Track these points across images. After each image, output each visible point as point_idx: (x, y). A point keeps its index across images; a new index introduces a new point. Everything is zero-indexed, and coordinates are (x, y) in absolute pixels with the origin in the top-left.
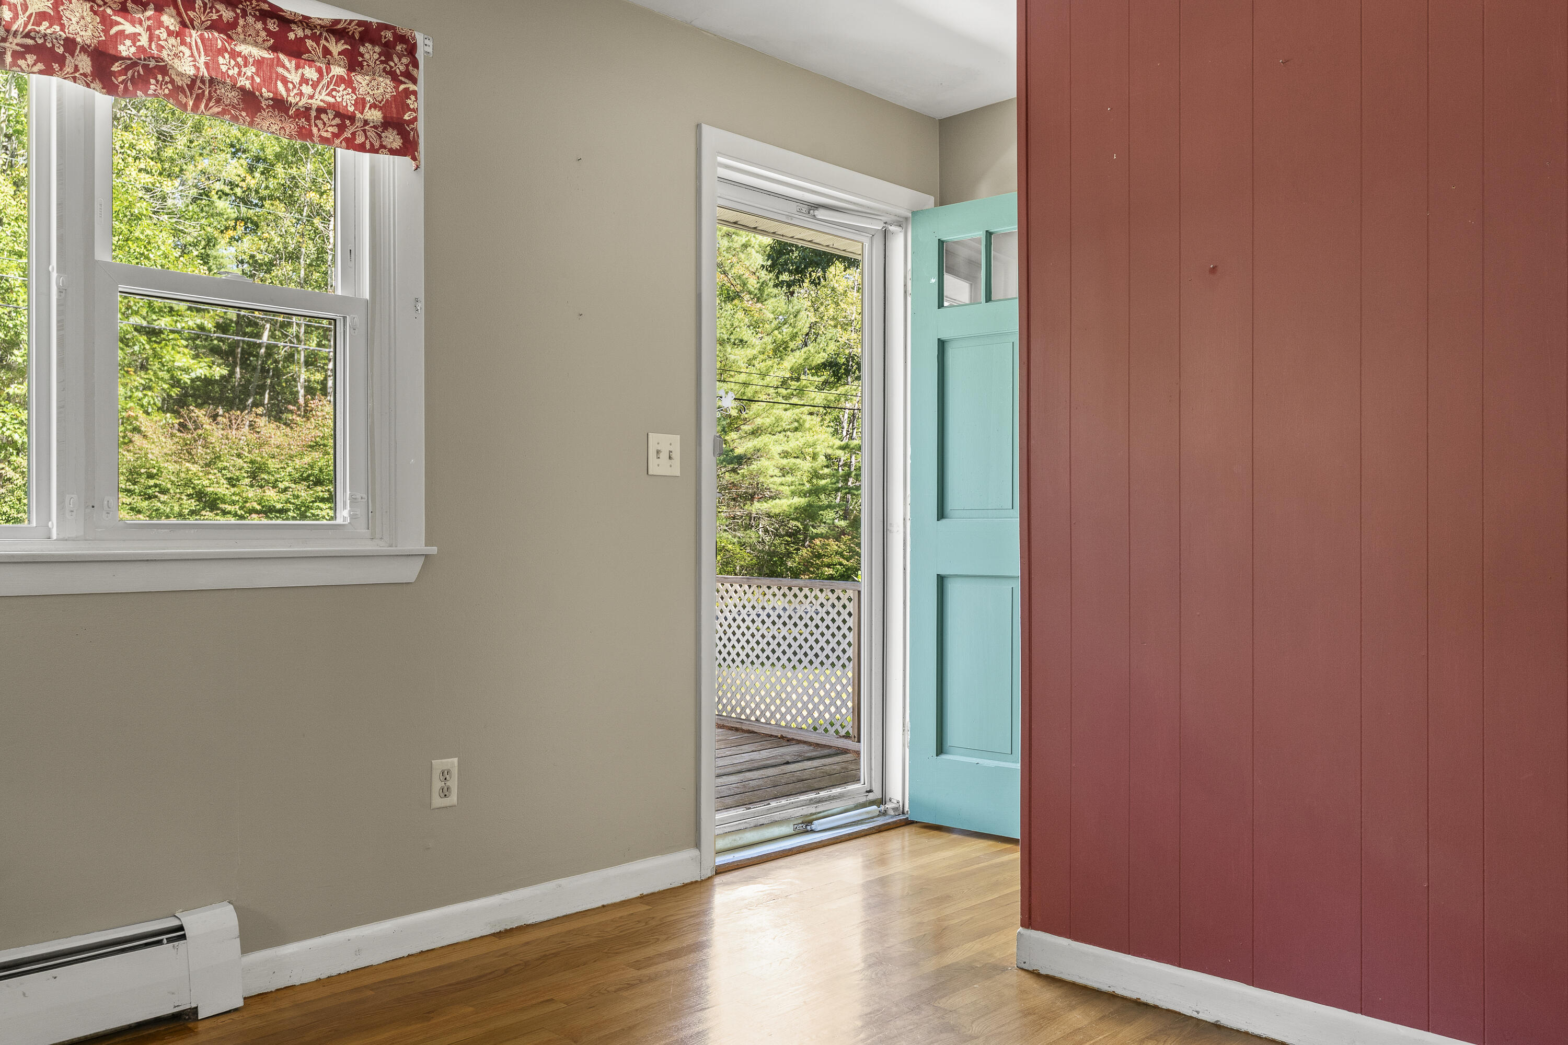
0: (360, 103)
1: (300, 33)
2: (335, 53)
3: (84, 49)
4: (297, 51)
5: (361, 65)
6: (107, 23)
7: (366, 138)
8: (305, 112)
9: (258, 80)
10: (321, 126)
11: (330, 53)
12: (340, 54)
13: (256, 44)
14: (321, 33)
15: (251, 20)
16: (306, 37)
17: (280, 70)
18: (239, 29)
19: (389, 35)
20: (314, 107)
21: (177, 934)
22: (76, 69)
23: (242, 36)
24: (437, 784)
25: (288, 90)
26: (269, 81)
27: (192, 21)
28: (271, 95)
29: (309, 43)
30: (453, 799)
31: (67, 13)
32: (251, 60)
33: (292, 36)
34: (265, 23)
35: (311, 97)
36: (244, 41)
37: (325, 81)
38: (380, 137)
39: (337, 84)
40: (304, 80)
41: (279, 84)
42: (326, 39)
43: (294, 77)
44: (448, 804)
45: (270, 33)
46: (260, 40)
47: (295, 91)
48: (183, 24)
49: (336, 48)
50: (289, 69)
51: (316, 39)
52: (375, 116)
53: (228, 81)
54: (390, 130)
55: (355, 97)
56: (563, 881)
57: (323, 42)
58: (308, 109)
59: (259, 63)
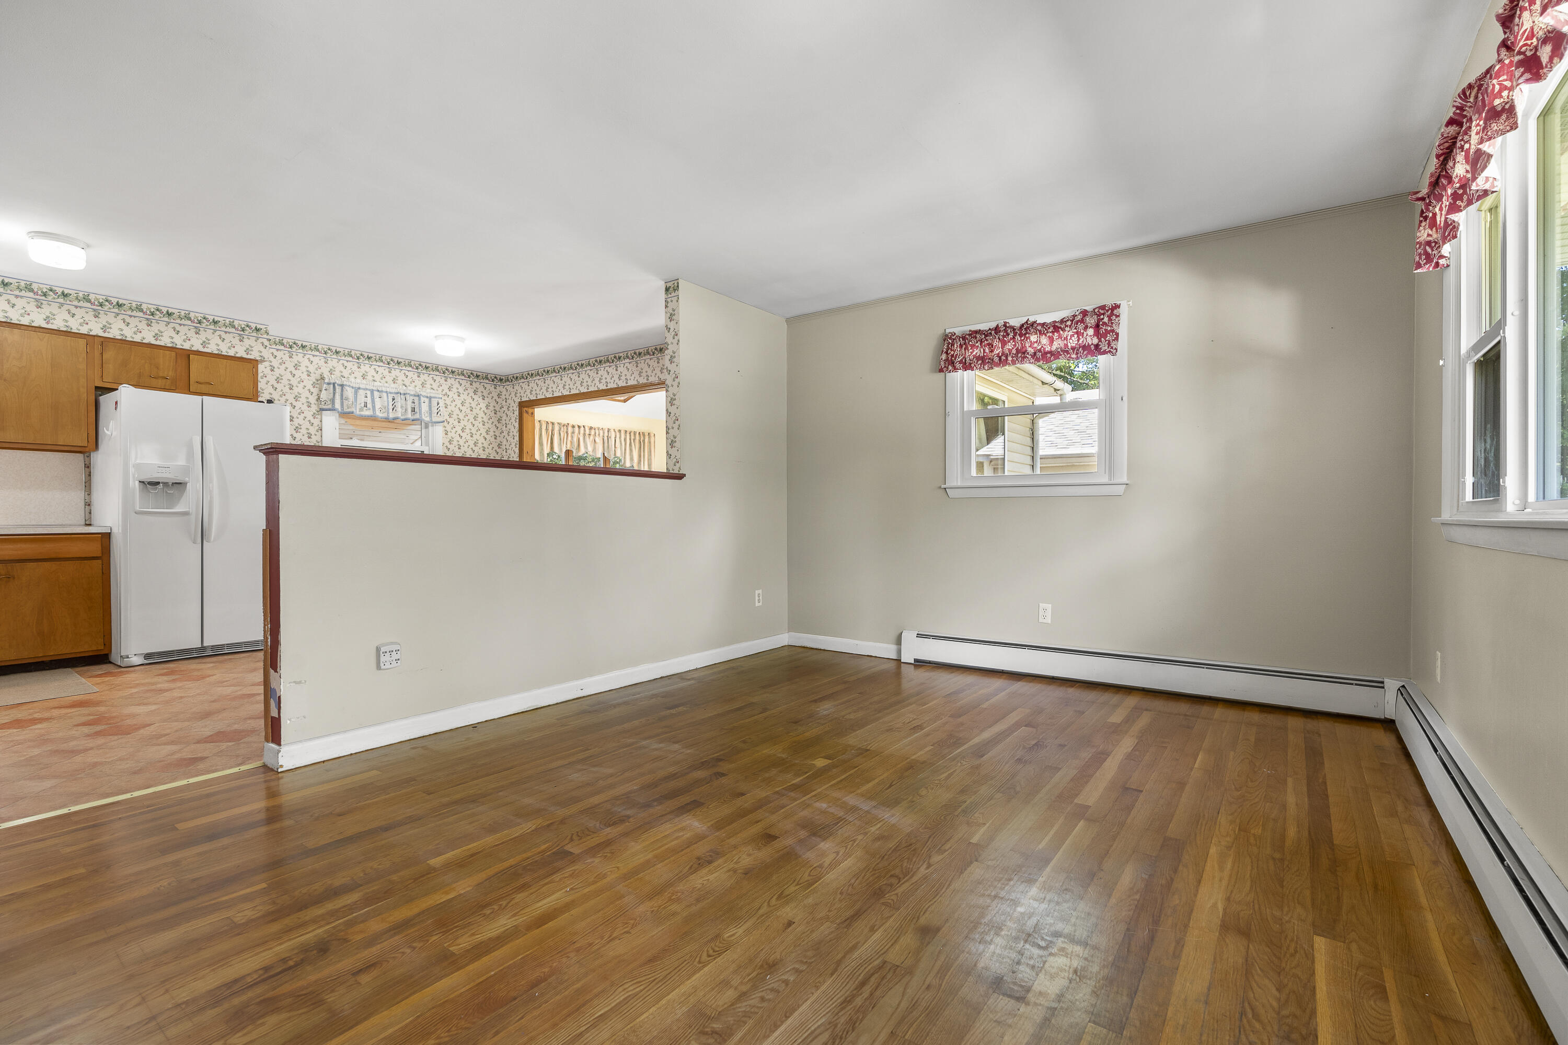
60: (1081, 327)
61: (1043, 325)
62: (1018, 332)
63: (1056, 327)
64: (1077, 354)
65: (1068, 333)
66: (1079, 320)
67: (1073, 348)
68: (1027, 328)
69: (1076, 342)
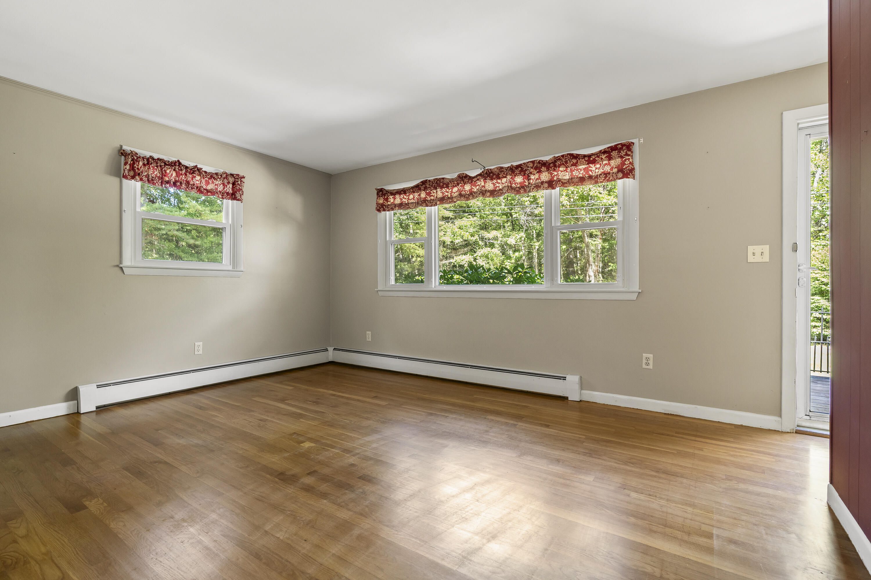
0: (612, 169)
1: (594, 157)
2: (604, 158)
3: (546, 182)
4: (594, 162)
5: (612, 158)
6: (551, 174)
7: (613, 177)
8: (597, 177)
9: (584, 173)
10: (600, 179)
11: (602, 159)
12: (605, 158)
13: (584, 165)
14: (600, 155)
15: (581, 160)
16: (595, 157)
17: (590, 169)
18: (579, 163)
19: (620, 146)
20: (599, 174)
21: (564, 378)
22: (544, 187)
23: (580, 164)
24: (644, 361)
25: (592, 173)
26: (587, 172)
27: (568, 166)
28: (588, 176)
29: (596, 159)
30: (651, 367)
31: (542, 176)
32: (582, 169)
33: (591, 159)
34: (584, 159)
35: (598, 172)
36: (581, 165)
37: (602, 166)
38: (617, 175)
39: (604, 166)
40: (596, 168)
41: (590, 172)
42: (601, 155)
43: (594, 169)
44: (648, 368)
45: (586, 161)
46: (584, 163)
47: (594, 172)
48: (567, 167)
49: (603, 157)
50: (593, 167)
51: (598, 157)
52: (615, 170)
53: (576, 177)
54: (619, 173)
55: (610, 167)
56: (699, 407)
57: (600, 156)
58: (597, 176)
59: (584, 169)
60: (226, 181)
61: (206, 172)
62: (189, 171)
63: (213, 176)
64: (222, 196)
65: (218, 182)
66: (225, 176)
67: (220, 192)
68: (195, 170)
69: (222, 189)
